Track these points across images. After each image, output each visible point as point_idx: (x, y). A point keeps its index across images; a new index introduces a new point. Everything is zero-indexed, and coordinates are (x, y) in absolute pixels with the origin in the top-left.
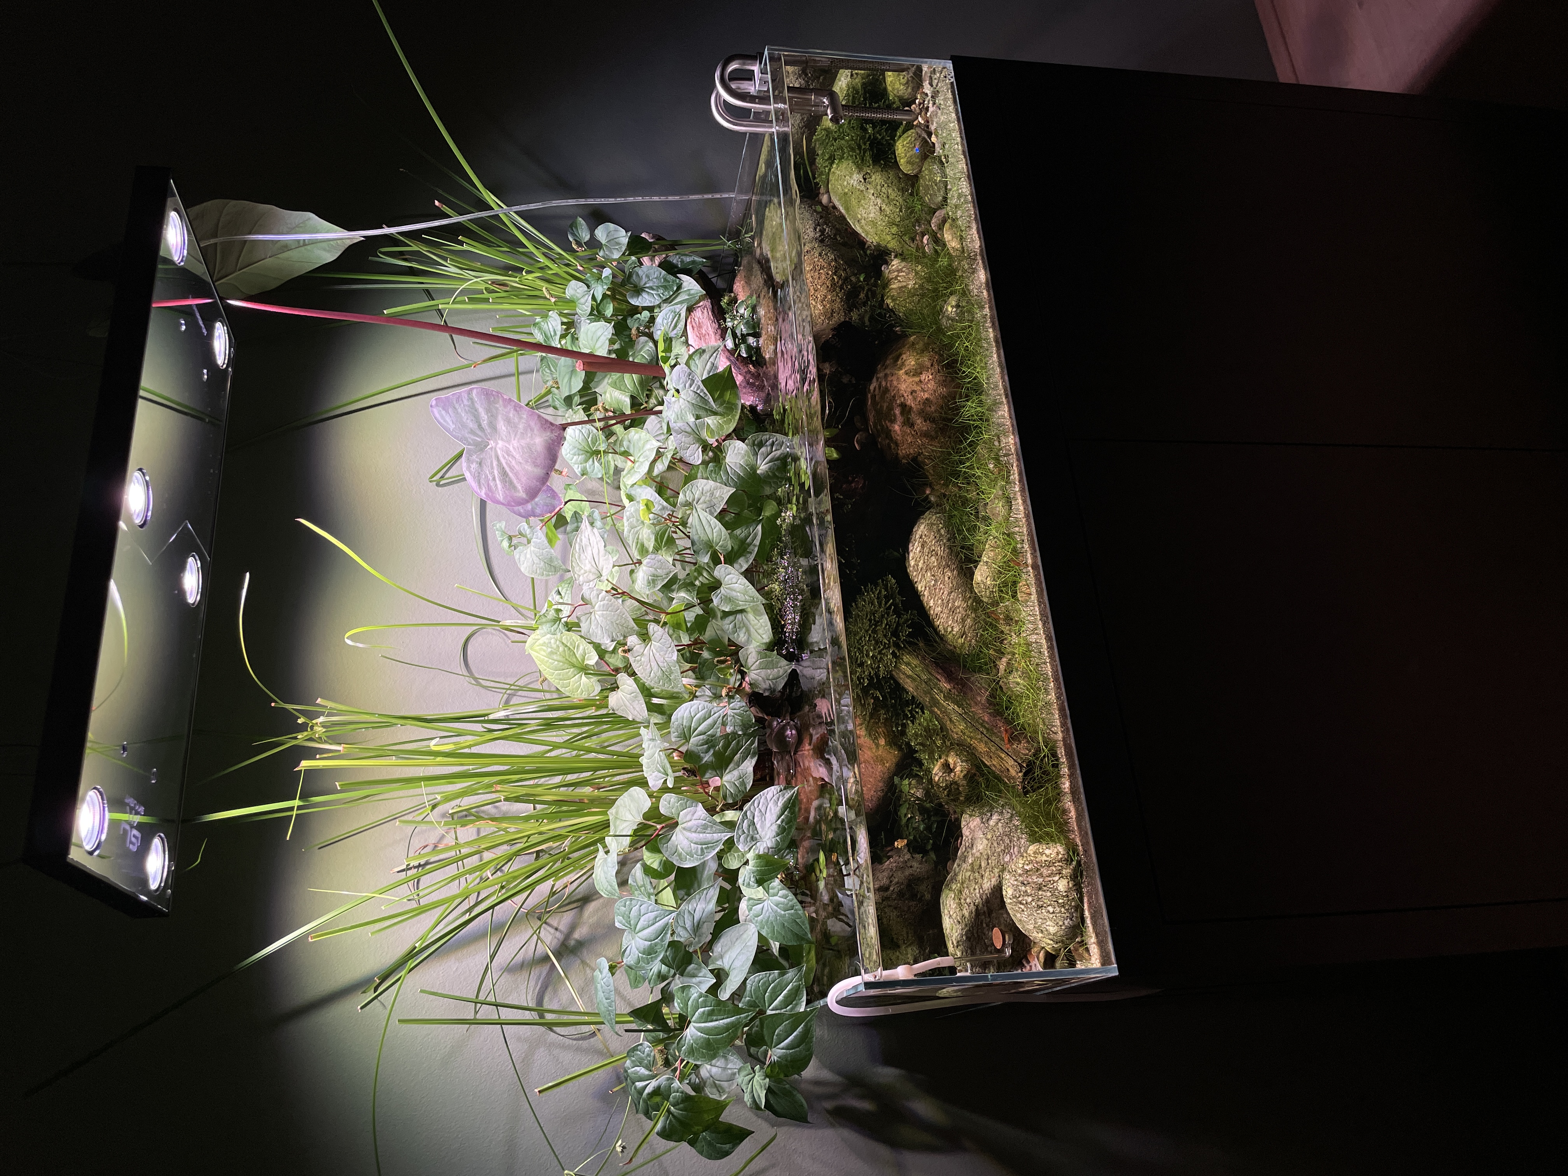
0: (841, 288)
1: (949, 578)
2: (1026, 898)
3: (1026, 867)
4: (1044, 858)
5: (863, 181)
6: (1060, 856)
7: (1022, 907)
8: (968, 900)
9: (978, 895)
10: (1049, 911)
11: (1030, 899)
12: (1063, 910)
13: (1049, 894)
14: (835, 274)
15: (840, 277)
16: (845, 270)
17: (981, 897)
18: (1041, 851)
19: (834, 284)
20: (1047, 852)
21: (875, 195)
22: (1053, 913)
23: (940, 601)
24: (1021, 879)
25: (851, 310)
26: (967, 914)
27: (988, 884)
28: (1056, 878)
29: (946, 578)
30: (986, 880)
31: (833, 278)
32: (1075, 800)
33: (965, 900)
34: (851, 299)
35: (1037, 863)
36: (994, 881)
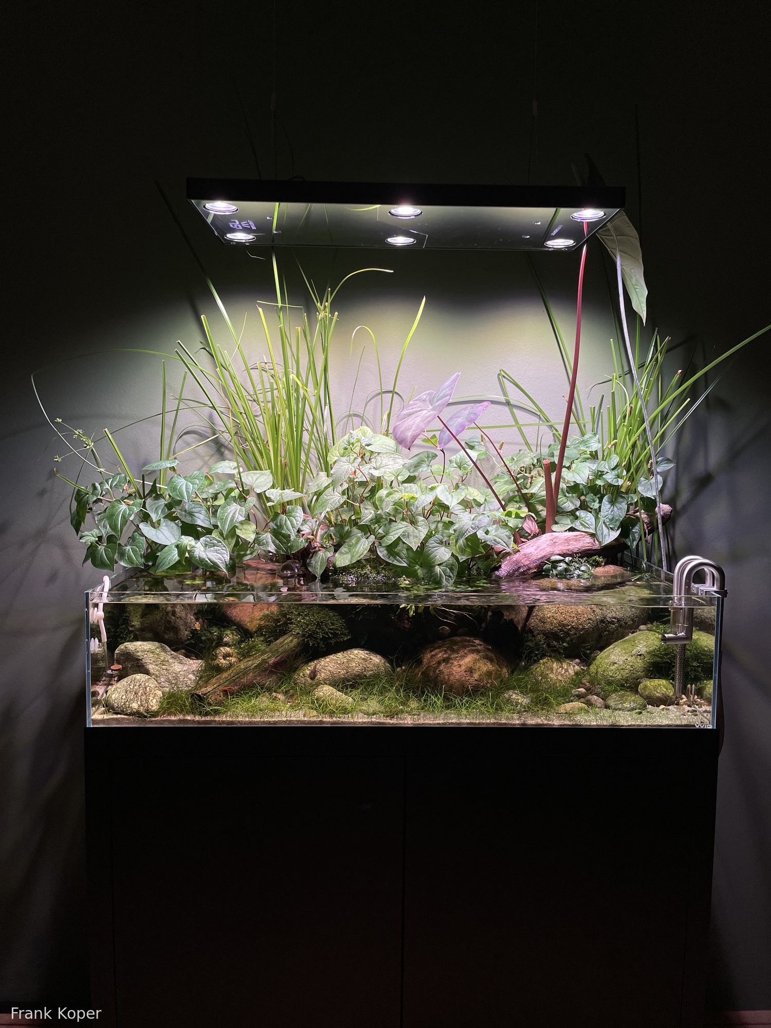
0: (561, 630)
1: (339, 672)
2: (133, 685)
3: (148, 688)
4: (151, 698)
5: (639, 654)
6: (150, 707)
7: (129, 683)
8: (145, 656)
9: (147, 661)
10: (123, 696)
11: (131, 687)
12: (122, 704)
13: (132, 698)
14: (572, 627)
15: (570, 630)
16: (576, 634)
17: (146, 663)
18: (156, 697)
19: (564, 625)
20: (154, 701)
21: (625, 661)
22: (122, 698)
23: (327, 665)
24: (143, 684)
25: (544, 634)
26: (138, 654)
27: (151, 667)
28: (139, 703)
29: (339, 671)
30: (153, 666)
31: (569, 626)
32: (180, 721)
33: (146, 654)
34: (552, 636)
35: (149, 694)
36: (152, 671)
